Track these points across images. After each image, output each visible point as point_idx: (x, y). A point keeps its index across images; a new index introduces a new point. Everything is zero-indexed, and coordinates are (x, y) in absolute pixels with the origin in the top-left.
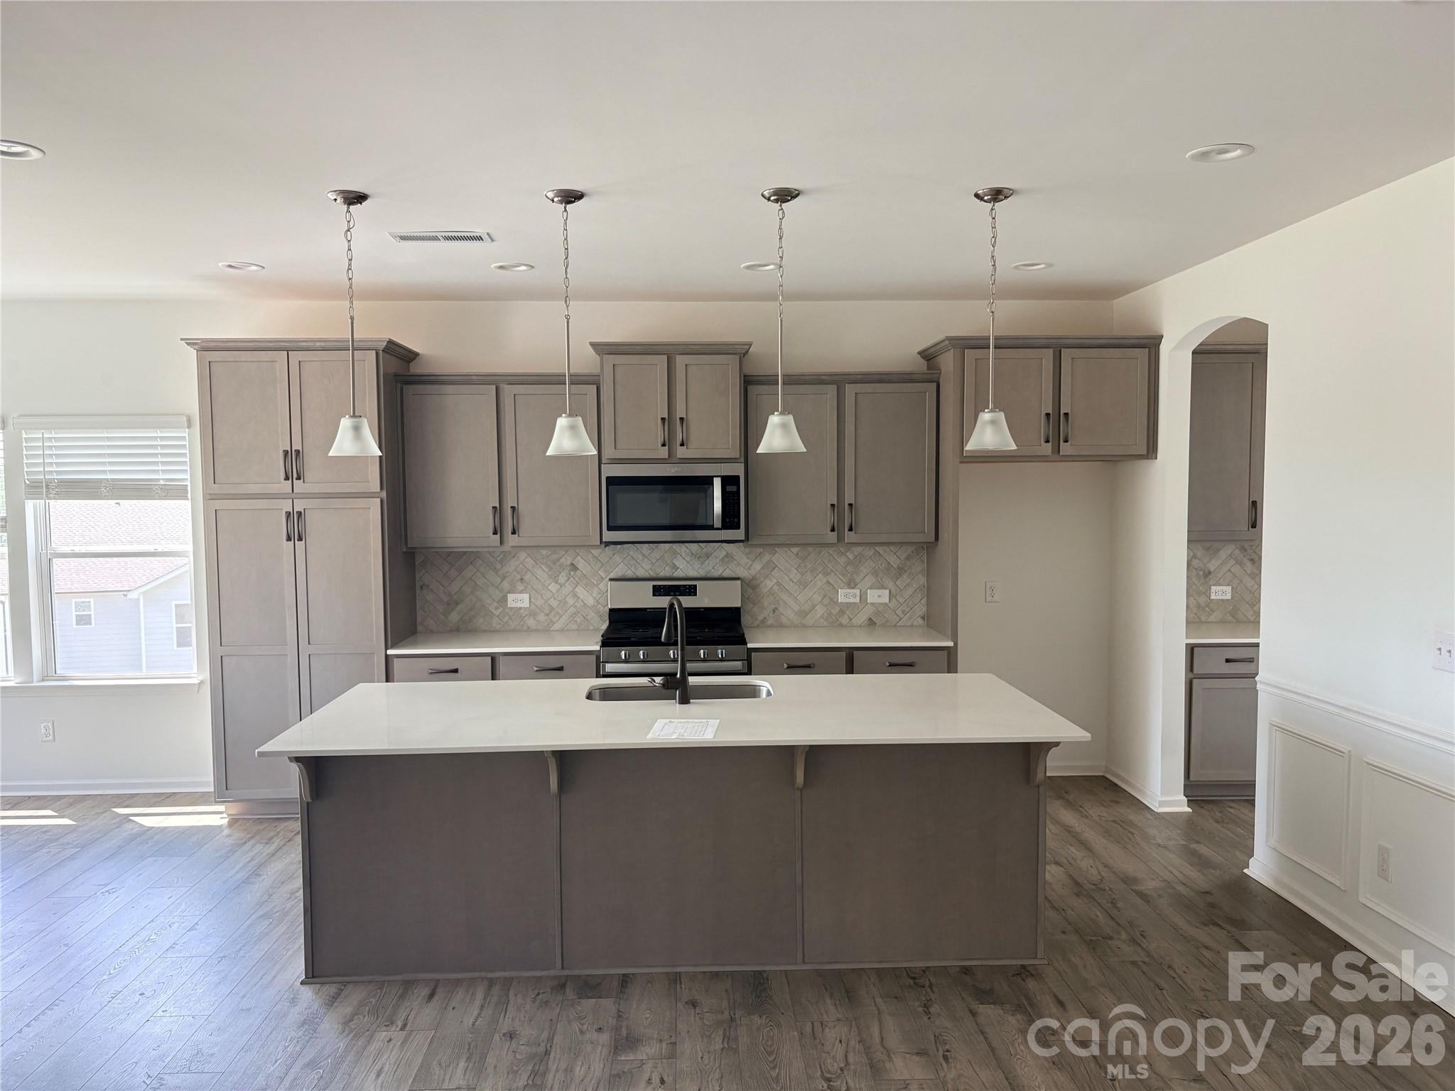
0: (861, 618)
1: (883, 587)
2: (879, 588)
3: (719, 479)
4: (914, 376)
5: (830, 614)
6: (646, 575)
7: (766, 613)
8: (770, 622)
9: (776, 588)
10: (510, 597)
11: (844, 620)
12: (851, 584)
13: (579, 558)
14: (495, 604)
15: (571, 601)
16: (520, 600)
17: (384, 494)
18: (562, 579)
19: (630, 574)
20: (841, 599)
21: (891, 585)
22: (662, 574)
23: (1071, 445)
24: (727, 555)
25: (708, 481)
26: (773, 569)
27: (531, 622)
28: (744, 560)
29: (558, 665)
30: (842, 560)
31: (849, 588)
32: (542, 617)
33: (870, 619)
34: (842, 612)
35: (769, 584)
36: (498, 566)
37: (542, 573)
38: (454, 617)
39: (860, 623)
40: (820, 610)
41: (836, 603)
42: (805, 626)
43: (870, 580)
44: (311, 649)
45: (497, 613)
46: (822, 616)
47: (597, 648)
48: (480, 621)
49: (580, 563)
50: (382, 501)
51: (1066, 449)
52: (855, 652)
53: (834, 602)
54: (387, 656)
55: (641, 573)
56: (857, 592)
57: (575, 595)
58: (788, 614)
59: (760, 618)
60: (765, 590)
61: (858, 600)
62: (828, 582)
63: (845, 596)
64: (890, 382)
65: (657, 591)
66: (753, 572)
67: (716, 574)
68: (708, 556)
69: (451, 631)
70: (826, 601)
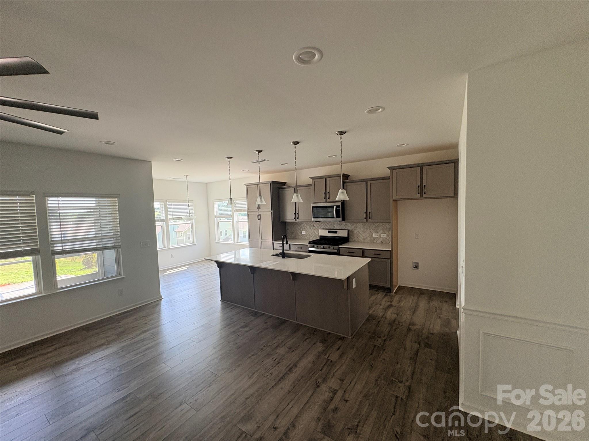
0: (379, 241)
1: (385, 233)
2: (384, 234)
3: (335, 206)
4: (386, 178)
5: (371, 240)
6: (328, 228)
7: (355, 239)
8: (356, 241)
9: (357, 232)
10: (302, 232)
11: (375, 242)
12: (376, 232)
13: (315, 224)
14: (300, 233)
15: (313, 233)
16: (304, 233)
17: (272, 211)
18: (312, 229)
19: (325, 228)
20: (374, 236)
21: (387, 233)
22: (332, 228)
23: (427, 194)
24: (346, 224)
25: (333, 207)
26: (357, 228)
27: (306, 238)
28: (350, 225)
29: (301, 247)
30: (374, 226)
31: (376, 233)
32: (308, 237)
33: (382, 242)
34: (374, 239)
35: (355, 232)
36: (300, 225)
37: (308, 227)
38: (293, 235)
39: (379, 242)
40: (369, 239)
41: (373, 237)
42: (365, 242)
43: (381, 231)
44: (262, 240)
45: (300, 235)
46: (369, 240)
47: (307, 244)
48: (297, 237)
49: (315, 225)
50: (272, 212)
51: (425, 196)
52: (365, 250)
53: (372, 236)
54: (273, 243)
55: (327, 228)
56: (378, 234)
57: (314, 232)
58: (361, 239)
59: (354, 239)
60: (355, 233)
61: (378, 236)
62: (370, 231)
63: (375, 235)
64: (379, 180)
65: (329, 232)
66: (352, 228)
67: (344, 229)
68: (342, 224)
69: (292, 238)
70: (370, 236)
